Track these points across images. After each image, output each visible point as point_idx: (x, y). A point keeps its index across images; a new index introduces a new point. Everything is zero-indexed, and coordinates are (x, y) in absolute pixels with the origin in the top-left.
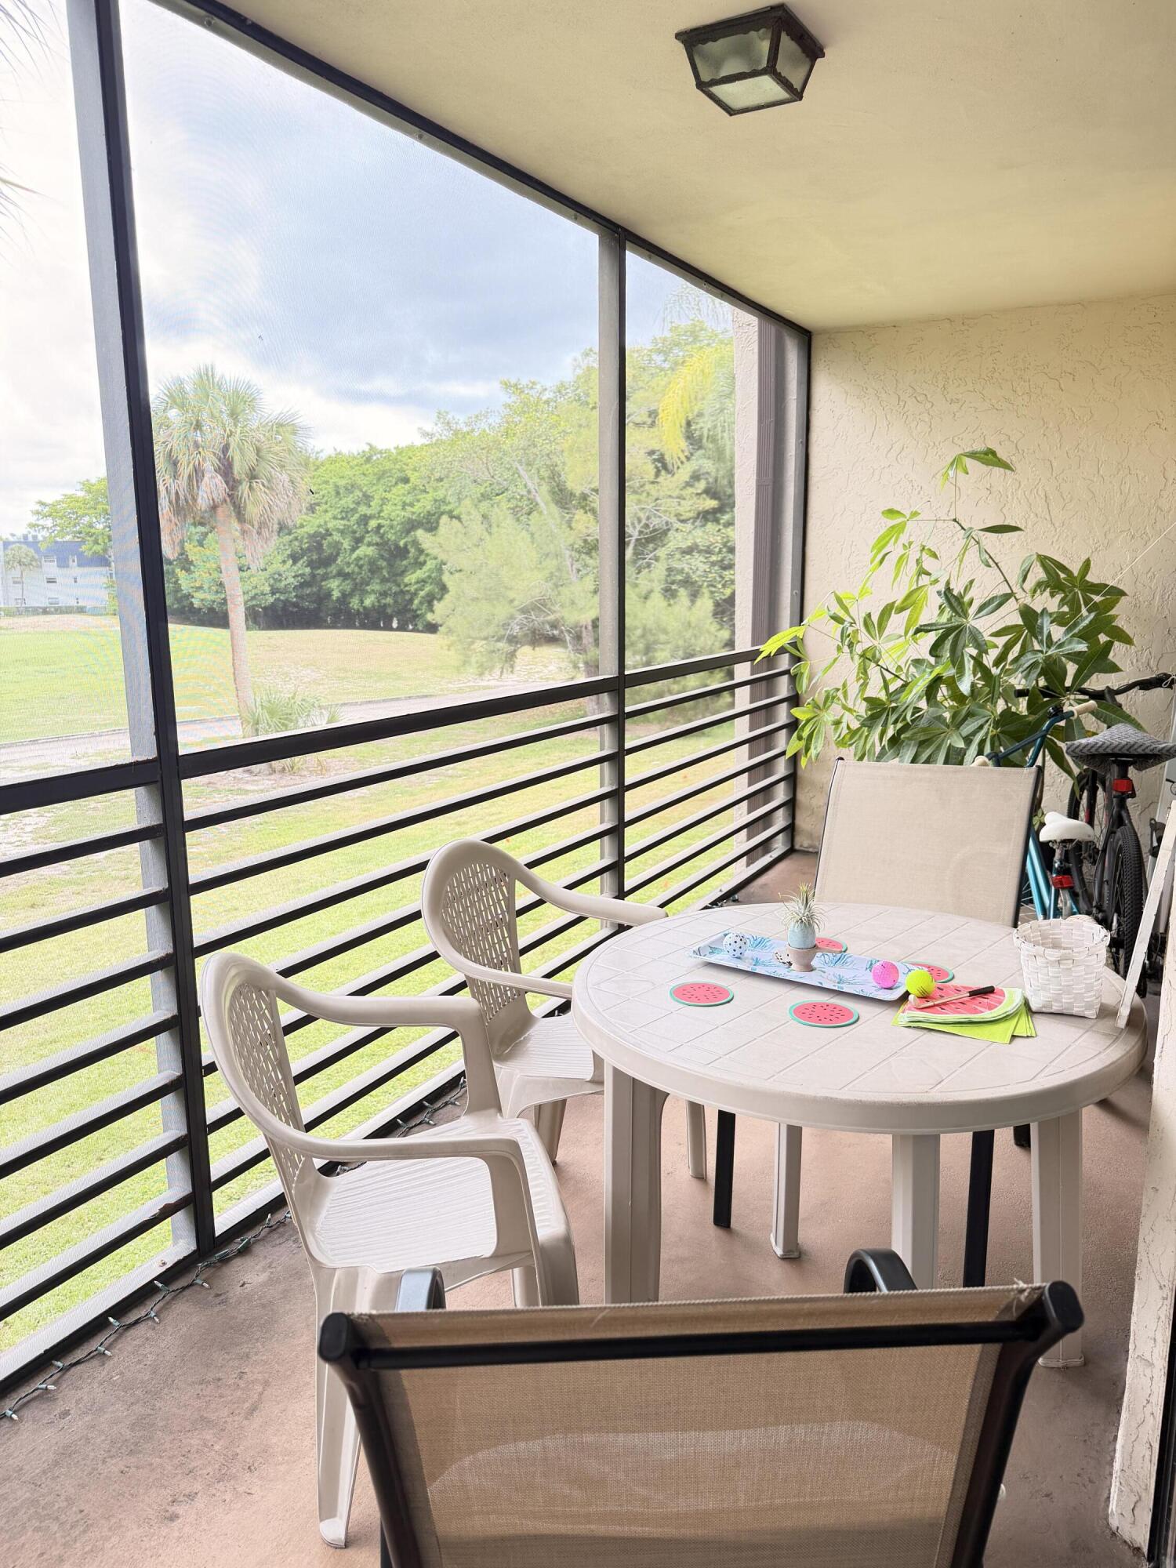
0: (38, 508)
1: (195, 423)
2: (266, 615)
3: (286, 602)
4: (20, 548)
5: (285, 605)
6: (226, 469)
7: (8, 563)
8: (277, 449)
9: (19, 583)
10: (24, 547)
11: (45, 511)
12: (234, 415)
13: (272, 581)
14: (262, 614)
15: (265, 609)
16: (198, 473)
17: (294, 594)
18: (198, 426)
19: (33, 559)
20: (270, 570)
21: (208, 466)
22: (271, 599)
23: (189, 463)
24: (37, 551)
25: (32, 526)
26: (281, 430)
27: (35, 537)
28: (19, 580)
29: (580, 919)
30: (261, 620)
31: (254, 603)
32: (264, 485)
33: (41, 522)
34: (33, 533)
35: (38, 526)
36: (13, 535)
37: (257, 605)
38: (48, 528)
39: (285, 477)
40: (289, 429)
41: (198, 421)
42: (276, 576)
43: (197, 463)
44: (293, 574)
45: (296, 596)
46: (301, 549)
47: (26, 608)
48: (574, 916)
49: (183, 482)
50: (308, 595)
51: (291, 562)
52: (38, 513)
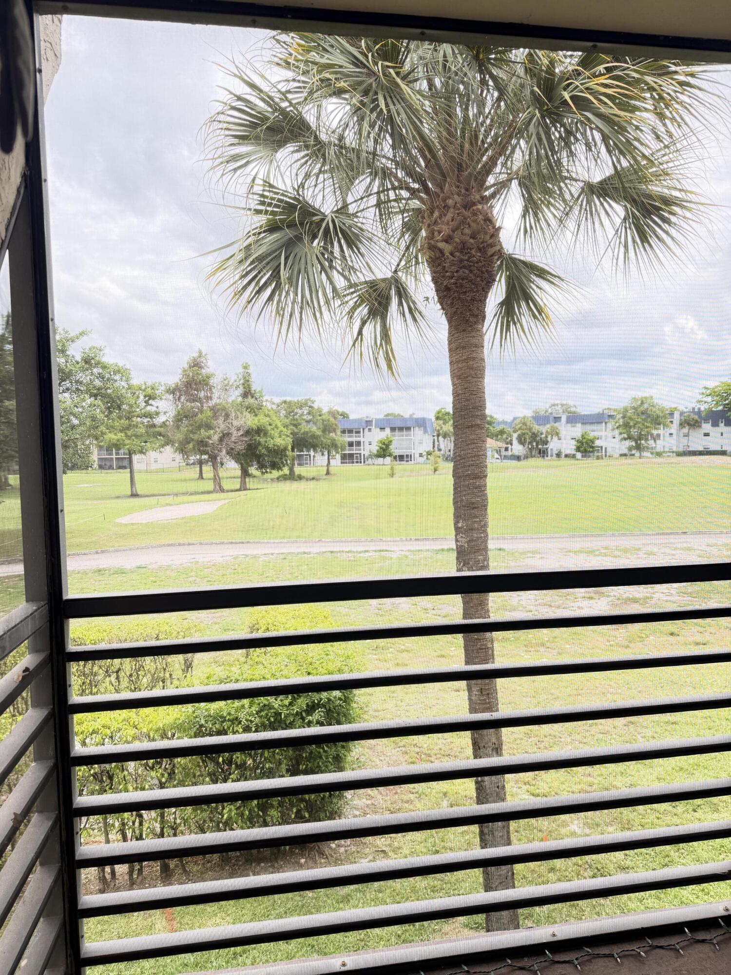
0: (704, 391)
4: (690, 416)
7: (682, 424)
9: (687, 436)
10: (692, 414)
11: (707, 392)
19: (696, 421)
24: (700, 417)
25: (699, 402)
27: (699, 409)
28: (687, 434)
33: (704, 399)
34: (699, 406)
35: (702, 401)
36: (687, 408)
38: (708, 403)
47: (689, 451)
52: (703, 394)
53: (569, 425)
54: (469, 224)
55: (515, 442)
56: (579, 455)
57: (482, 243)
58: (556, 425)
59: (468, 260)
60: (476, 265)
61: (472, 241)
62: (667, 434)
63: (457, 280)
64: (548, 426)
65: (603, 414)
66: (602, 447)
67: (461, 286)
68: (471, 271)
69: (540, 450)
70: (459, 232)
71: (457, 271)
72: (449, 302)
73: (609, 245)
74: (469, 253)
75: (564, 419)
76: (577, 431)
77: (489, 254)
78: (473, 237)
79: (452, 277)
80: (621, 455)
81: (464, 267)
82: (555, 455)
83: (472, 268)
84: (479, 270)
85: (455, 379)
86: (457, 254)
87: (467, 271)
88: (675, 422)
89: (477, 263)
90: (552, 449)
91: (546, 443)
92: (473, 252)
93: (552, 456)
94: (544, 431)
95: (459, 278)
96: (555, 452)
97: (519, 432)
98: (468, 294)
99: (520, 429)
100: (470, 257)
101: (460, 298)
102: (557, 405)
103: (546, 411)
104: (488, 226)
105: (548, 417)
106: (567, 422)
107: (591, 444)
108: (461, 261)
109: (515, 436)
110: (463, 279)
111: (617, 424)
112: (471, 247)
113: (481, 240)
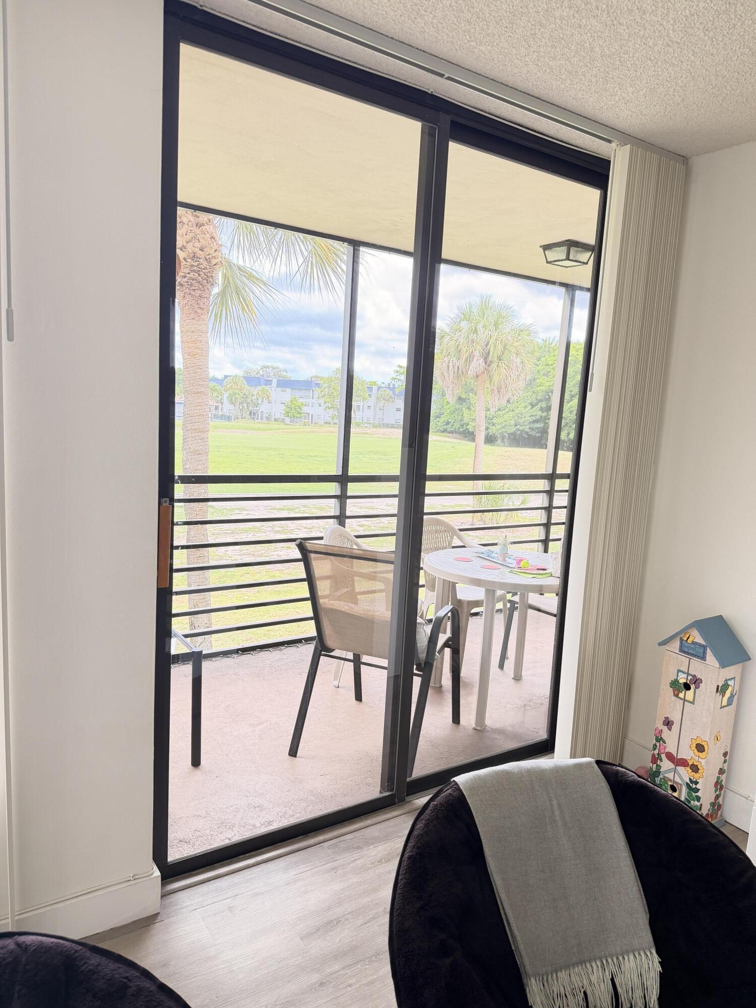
0: (398, 369)
1: (474, 329)
2: (509, 438)
3: (522, 431)
4: (385, 391)
5: (522, 433)
6: (486, 356)
7: (378, 399)
8: (516, 344)
9: (382, 410)
10: (387, 390)
11: (401, 371)
12: (496, 325)
13: (516, 418)
14: (507, 437)
15: (509, 434)
16: (471, 357)
17: (528, 427)
18: (476, 331)
19: (391, 397)
20: (517, 411)
21: (477, 354)
22: (513, 429)
23: (466, 352)
24: (394, 393)
25: (393, 379)
26: (521, 333)
27: (394, 385)
28: (382, 408)
29: (464, 547)
30: (506, 441)
31: (504, 430)
32: (505, 364)
33: (398, 377)
34: (393, 382)
35: (396, 379)
36: (383, 383)
37: (505, 432)
38: (401, 380)
39: (519, 360)
40: (526, 332)
41: (476, 328)
42: (519, 415)
43: (471, 352)
44: (530, 415)
45: (530, 428)
46: (537, 399)
47: (383, 424)
48: (463, 545)
49: (462, 361)
50: (536, 428)
51: (530, 407)
52: (397, 372)
53: (279, 389)
54: (198, 239)
55: (225, 401)
56: (288, 420)
57: (209, 255)
58: (267, 388)
59: (197, 266)
60: (203, 270)
61: (200, 252)
62: (366, 407)
63: (189, 279)
64: (260, 388)
65: (311, 382)
66: (308, 414)
67: (192, 285)
68: (199, 275)
69: (251, 412)
70: (191, 244)
71: (189, 273)
72: (182, 295)
73: (299, 269)
74: (198, 261)
75: (275, 381)
76: (287, 395)
77: (213, 264)
78: (202, 250)
79: (185, 277)
80: (326, 423)
81: (194, 271)
82: (264, 418)
83: (201, 273)
84: (205, 275)
85: (186, 355)
86: (189, 260)
87: (197, 275)
88: (373, 396)
89: (204, 269)
90: (262, 412)
91: (257, 405)
92: (201, 261)
93: (262, 419)
94: (255, 393)
95: (190, 278)
96: (265, 415)
97: (230, 391)
98: (196, 292)
99: (231, 388)
100: (199, 264)
101: (190, 294)
102: (268, 367)
103: (258, 373)
104: (213, 242)
105: (259, 378)
106: (278, 386)
107: (298, 410)
108: (192, 266)
109: (226, 395)
110: (193, 280)
111: (323, 393)
112: (200, 257)
113: (207, 253)
